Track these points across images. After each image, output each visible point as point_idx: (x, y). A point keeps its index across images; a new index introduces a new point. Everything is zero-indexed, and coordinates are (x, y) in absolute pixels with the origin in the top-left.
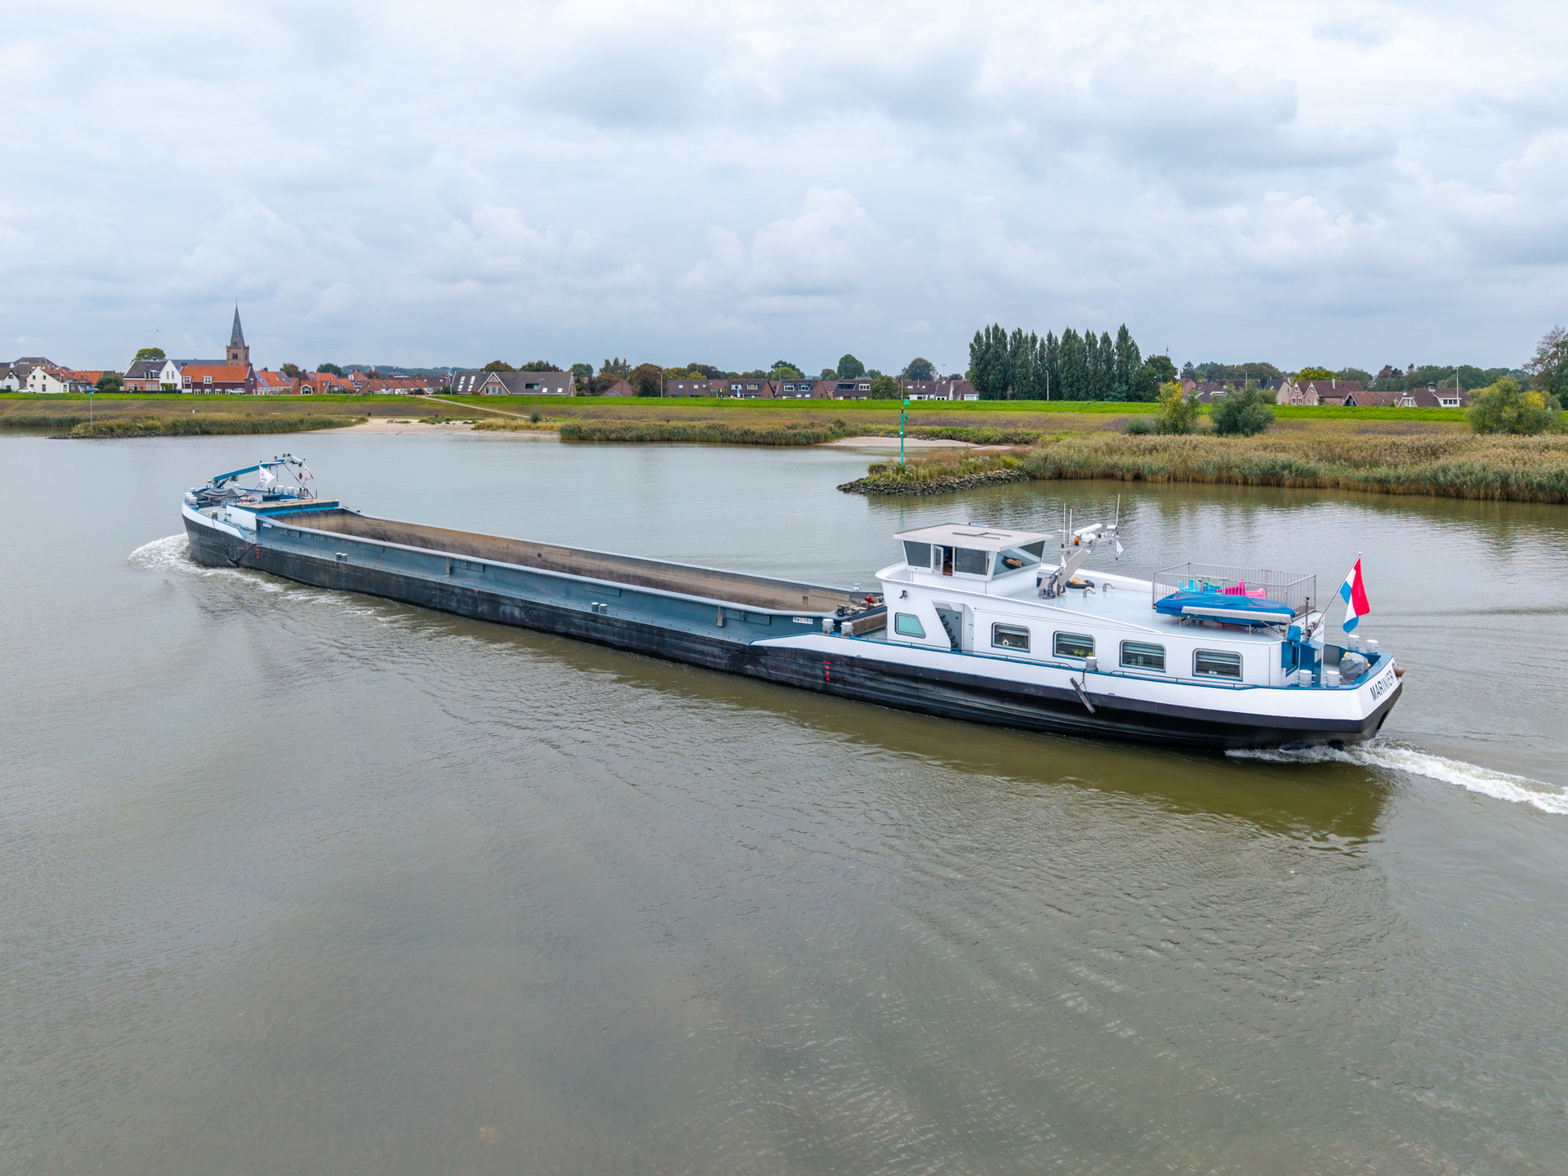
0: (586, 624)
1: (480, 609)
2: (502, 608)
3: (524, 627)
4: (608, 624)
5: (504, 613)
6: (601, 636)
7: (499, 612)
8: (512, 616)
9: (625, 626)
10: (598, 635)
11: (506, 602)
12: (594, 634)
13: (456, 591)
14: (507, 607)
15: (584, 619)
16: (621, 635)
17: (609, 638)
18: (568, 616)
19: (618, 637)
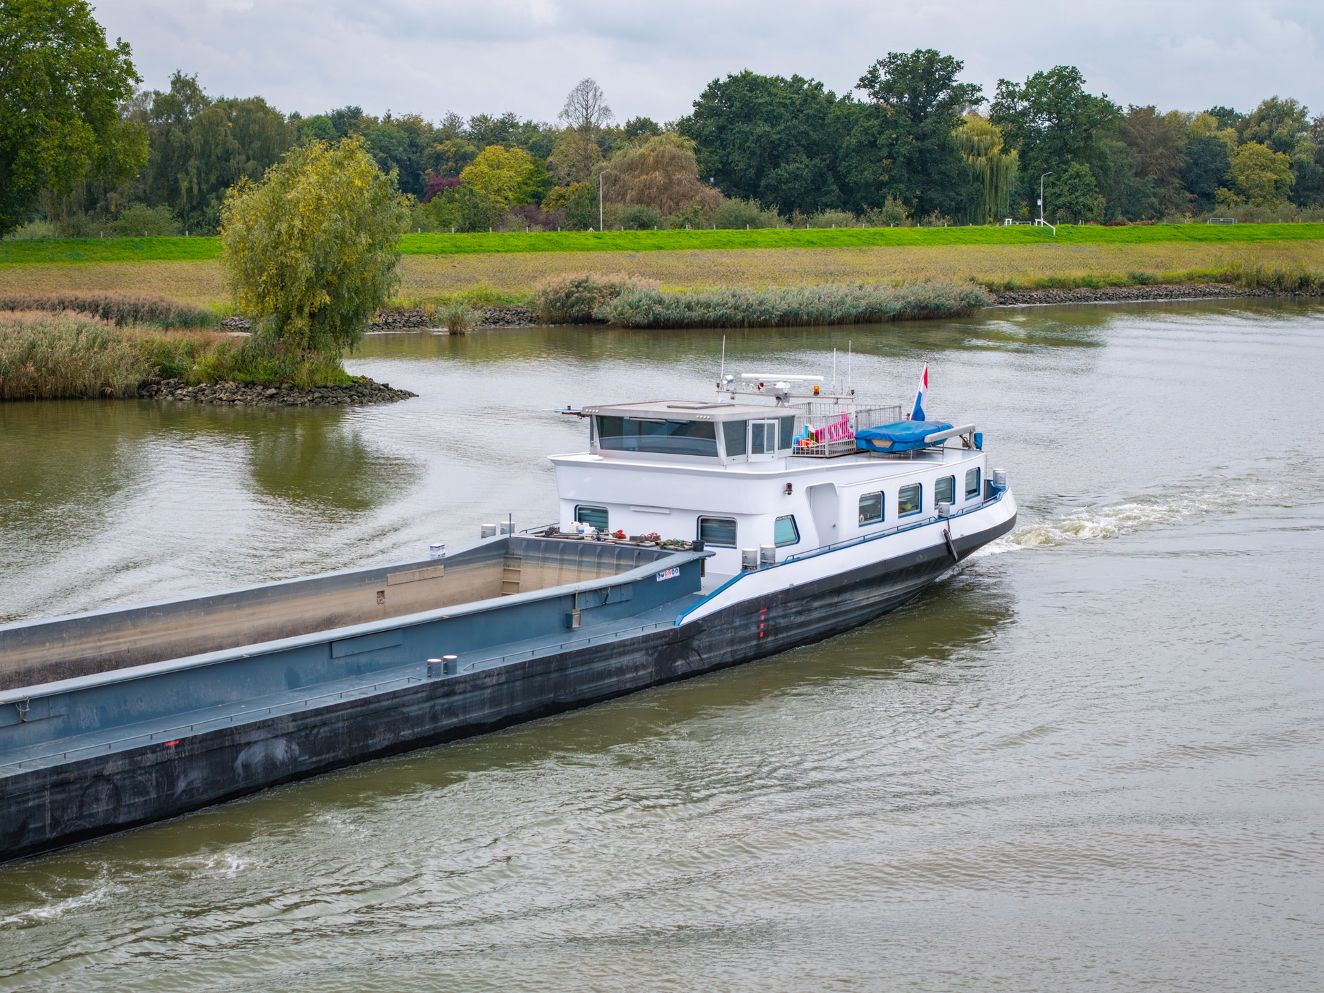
0: (432, 707)
1: (182, 785)
2: (242, 757)
3: (298, 777)
4: (476, 688)
5: (246, 766)
6: (461, 718)
7: (233, 770)
8: (270, 763)
9: (503, 678)
10: (455, 720)
11: (254, 736)
12: (447, 722)
13: (110, 768)
14: (255, 748)
15: (430, 698)
16: (494, 701)
17: (475, 716)
18: (396, 707)
19: (491, 707)
